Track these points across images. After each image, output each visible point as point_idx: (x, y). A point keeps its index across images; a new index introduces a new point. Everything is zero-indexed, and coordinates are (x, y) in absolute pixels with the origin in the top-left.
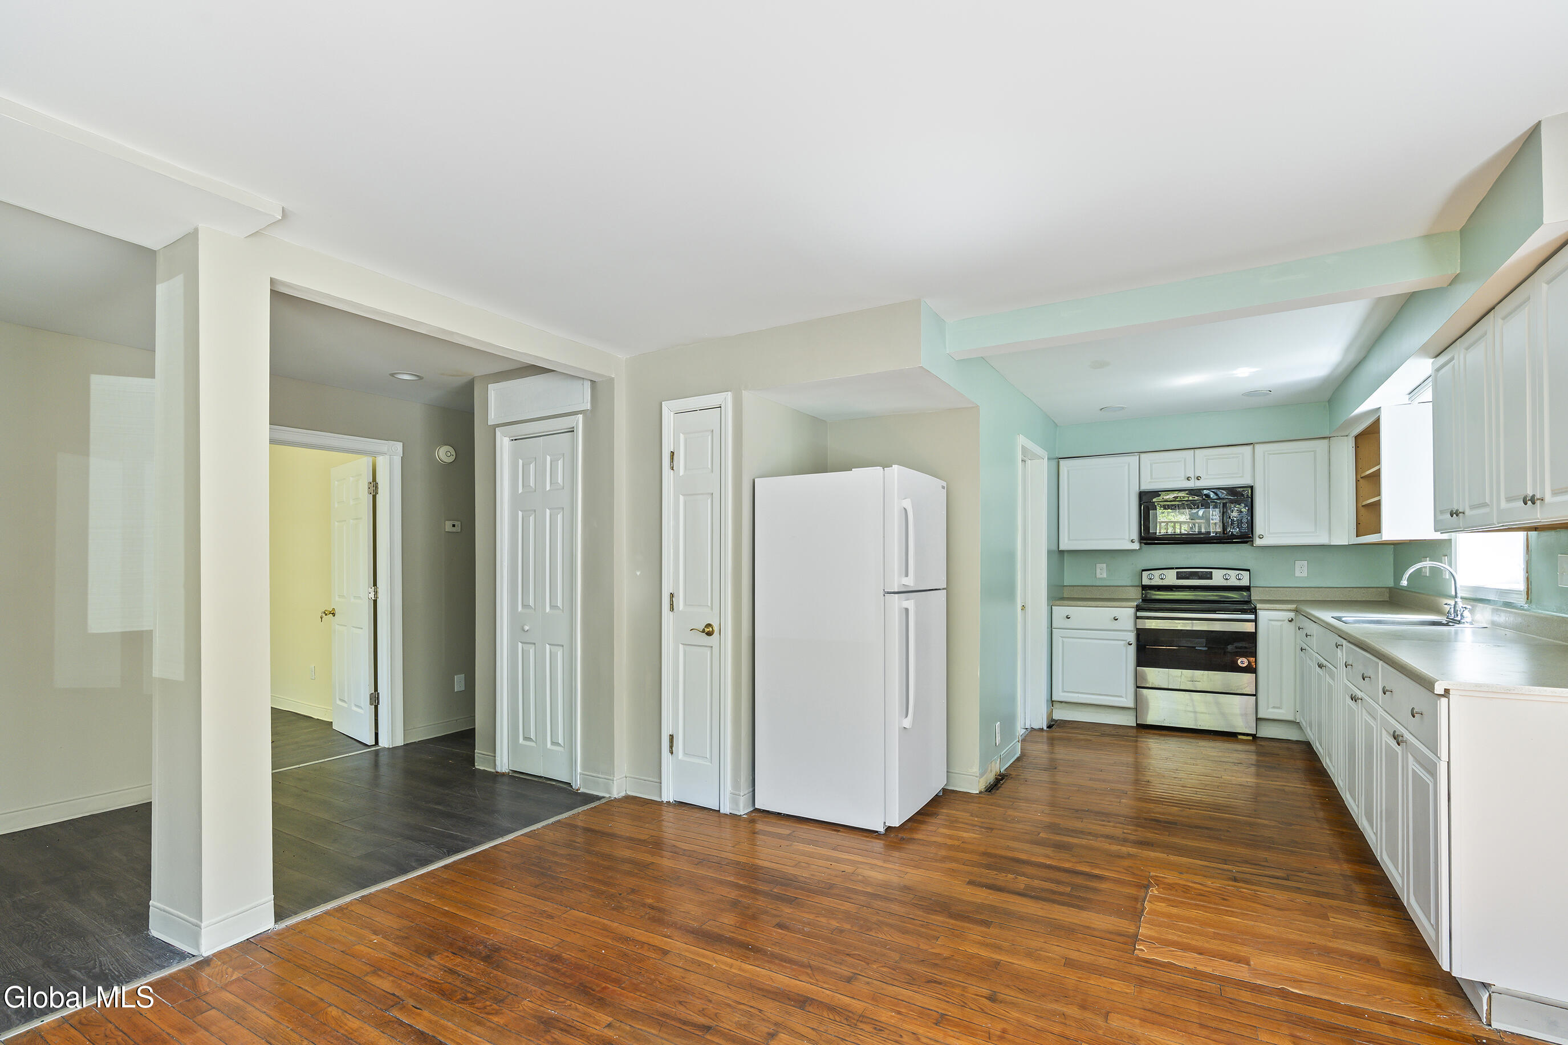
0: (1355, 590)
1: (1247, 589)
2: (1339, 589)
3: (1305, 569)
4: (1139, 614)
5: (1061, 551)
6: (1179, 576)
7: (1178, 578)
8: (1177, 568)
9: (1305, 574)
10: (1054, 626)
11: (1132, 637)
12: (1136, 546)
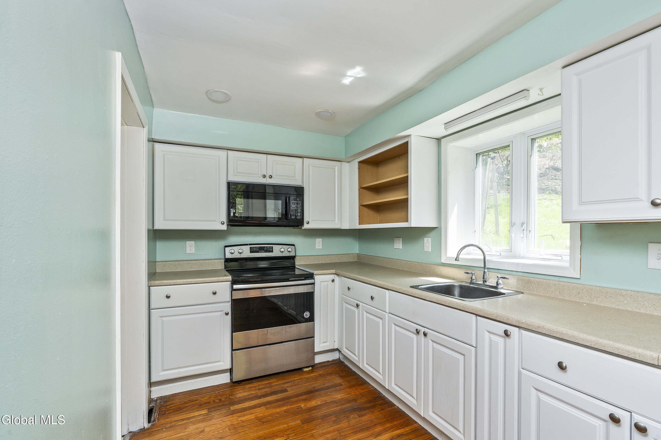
0: (344, 255)
1: (293, 258)
2: (337, 255)
3: (321, 243)
4: (235, 287)
5: (156, 230)
6: (252, 251)
7: (251, 252)
8: (250, 244)
9: (321, 247)
10: (152, 306)
11: (228, 307)
12: (224, 227)
